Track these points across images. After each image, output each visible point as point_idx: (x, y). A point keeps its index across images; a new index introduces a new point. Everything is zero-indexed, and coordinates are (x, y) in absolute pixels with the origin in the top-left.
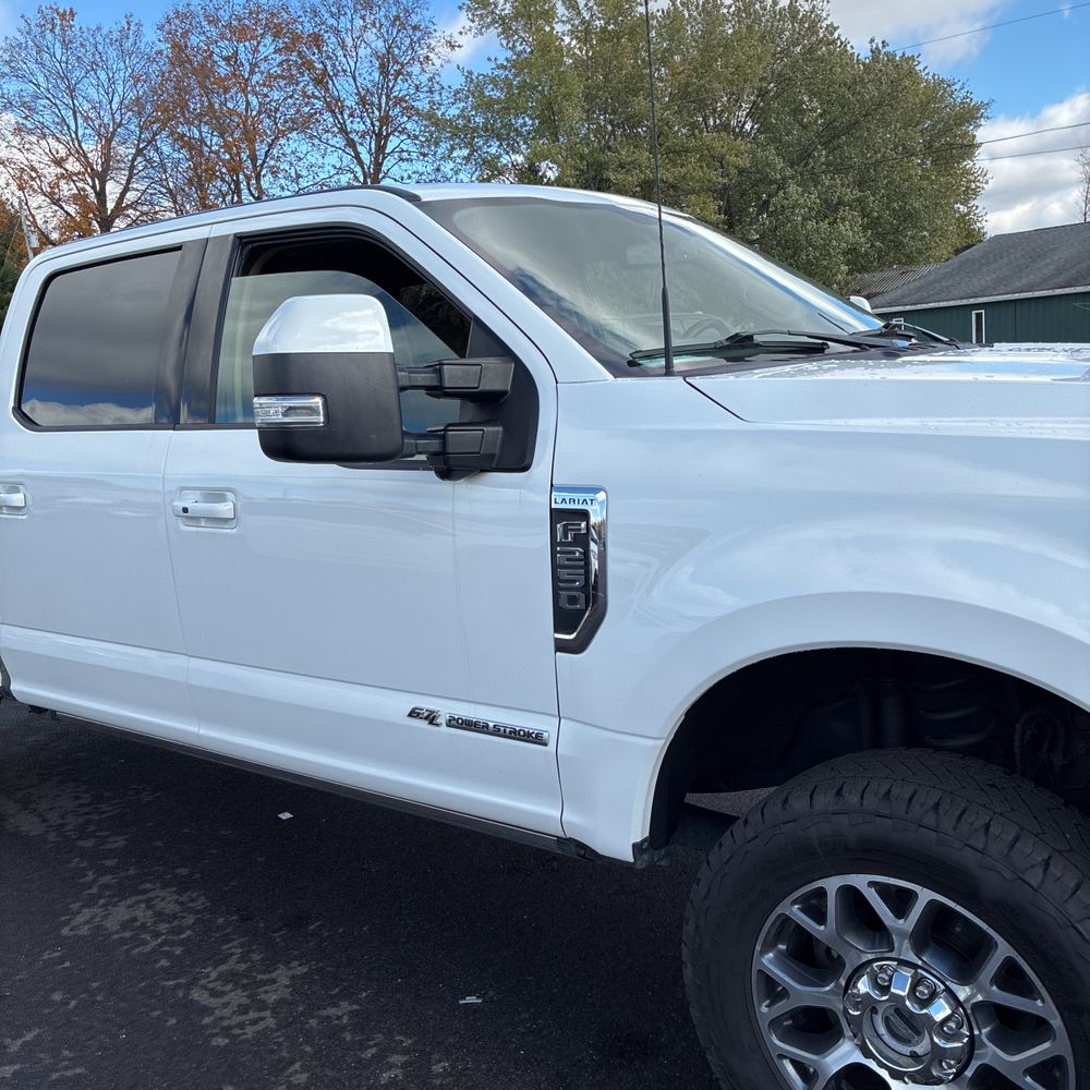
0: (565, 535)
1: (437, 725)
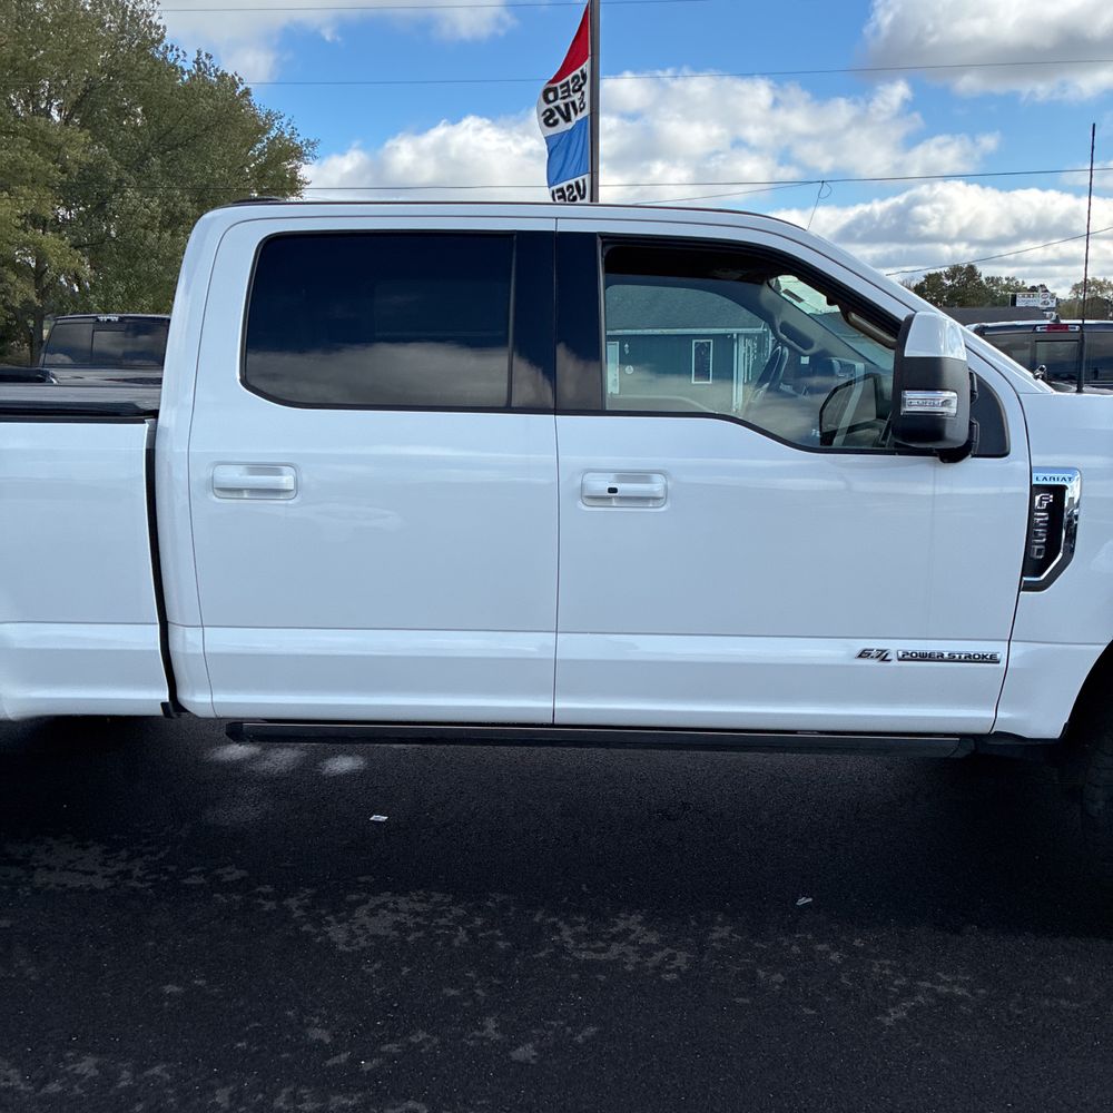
0: (1041, 504)
1: (889, 660)
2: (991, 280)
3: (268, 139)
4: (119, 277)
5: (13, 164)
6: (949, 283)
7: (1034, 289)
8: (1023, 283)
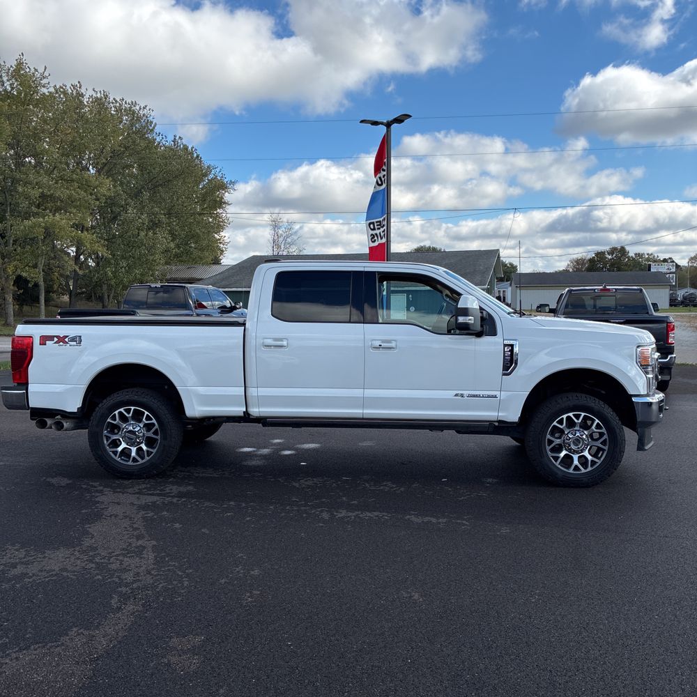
0: (507, 350)
1: (464, 397)
2: (638, 255)
3: (208, 180)
4: (123, 257)
5: (70, 197)
6: (610, 257)
7: (665, 260)
8: (658, 257)
